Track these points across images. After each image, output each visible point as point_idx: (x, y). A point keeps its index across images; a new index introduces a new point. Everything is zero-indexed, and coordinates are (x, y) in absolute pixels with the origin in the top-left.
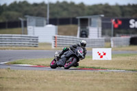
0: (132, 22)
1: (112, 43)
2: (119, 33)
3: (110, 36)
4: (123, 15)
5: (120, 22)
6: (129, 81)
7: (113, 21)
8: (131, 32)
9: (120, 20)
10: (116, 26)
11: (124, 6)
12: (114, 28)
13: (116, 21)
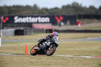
0: (16, 18)
1: (1, 34)
2: (7, 26)
4: (9, 13)
5: (7, 19)
7: (2, 17)
8: (15, 25)
9: (8, 17)
10: (4, 21)
11: (10, 7)
12: (3, 23)
13: (4, 18)
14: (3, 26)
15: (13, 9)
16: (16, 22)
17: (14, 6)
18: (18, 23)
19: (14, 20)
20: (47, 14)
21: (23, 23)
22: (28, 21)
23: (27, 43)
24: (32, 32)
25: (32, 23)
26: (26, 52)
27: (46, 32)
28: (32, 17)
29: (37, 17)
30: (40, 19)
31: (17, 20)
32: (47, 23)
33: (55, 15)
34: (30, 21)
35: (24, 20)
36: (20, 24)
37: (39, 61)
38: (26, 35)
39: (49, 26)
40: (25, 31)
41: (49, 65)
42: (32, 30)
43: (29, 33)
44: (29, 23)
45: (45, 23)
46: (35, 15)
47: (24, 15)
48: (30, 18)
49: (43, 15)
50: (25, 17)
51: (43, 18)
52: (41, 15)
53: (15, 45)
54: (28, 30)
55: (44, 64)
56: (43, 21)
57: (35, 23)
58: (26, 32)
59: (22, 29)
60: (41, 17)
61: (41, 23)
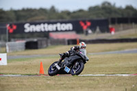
0: (26, 26)
1: (7, 48)
2: (14, 38)
3: (6, 41)
5: (15, 27)
6: (25, 85)
7: (8, 26)
8: (26, 36)
9: (15, 24)
10: (11, 31)
11: (19, 11)
12: (9, 33)
13: (11, 26)
14: (9, 37)
15: (23, 14)
16: (27, 31)
17: (23, 10)
18: (29, 32)
19: (24, 29)
20: (68, 18)
21: (36, 32)
22: (43, 30)
23: (42, 60)
24: (49, 44)
25: (49, 32)
26: (41, 71)
27: (69, 44)
28: (49, 23)
29: (56, 23)
30: (60, 26)
31: (28, 28)
32: (69, 31)
33: (79, 19)
34: (47, 30)
35: (38, 28)
36: (32, 34)
37: (59, 83)
38: (41, 48)
39: (73, 36)
40: (39, 43)
41: (72, 88)
42: (49, 41)
43: (45, 46)
44: (45, 32)
45: (66, 31)
46: (52, 21)
47: (37, 21)
48: (46, 25)
49: (64, 20)
50: (40, 24)
51: (64, 25)
52: (60, 20)
53: (26, 63)
54: (44, 42)
55: (65, 87)
56: (64, 29)
57: (53, 31)
58: (41, 44)
59: (35, 40)
60: (61, 23)
61: (61, 31)
